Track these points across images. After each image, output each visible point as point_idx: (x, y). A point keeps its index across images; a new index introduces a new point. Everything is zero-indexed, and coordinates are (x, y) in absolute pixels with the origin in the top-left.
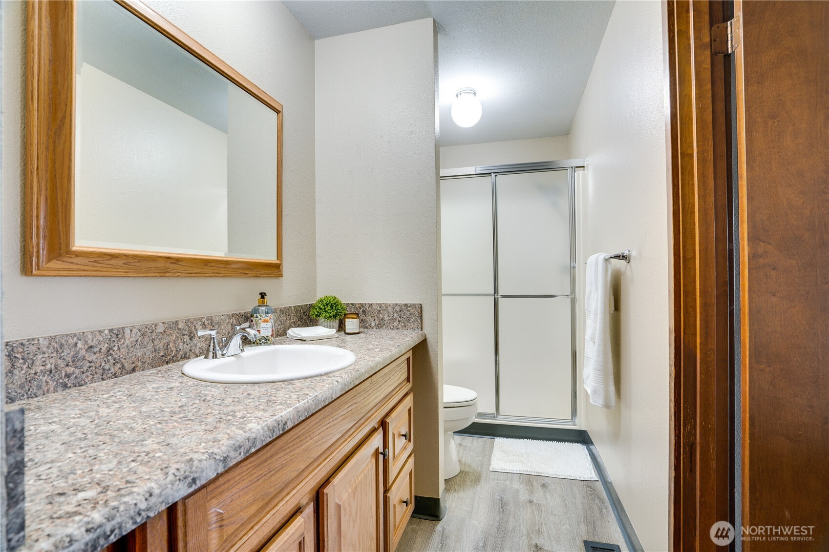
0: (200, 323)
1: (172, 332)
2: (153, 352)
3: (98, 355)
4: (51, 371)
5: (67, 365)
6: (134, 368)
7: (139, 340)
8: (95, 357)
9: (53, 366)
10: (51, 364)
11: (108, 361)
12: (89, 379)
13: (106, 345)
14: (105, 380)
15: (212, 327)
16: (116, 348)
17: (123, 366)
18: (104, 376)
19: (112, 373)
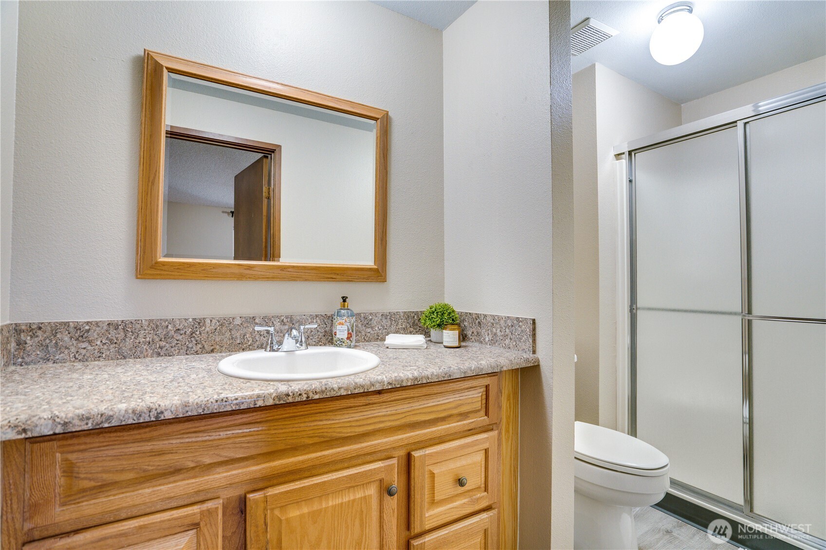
0: (279, 320)
1: (249, 325)
2: (230, 339)
3: (183, 336)
4: (149, 343)
5: (161, 340)
6: (213, 349)
7: (218, 328)
8: (181, 337)
9: (151, 339)
10: (150, 338)
11: (192, 341)
12: (177, 352)
13: (190, 330)
14: (188, 355)
15: (291, 324)
16: (198, 333)
17: (203, 347)
18: (188, 352)
19: (194, 350)
